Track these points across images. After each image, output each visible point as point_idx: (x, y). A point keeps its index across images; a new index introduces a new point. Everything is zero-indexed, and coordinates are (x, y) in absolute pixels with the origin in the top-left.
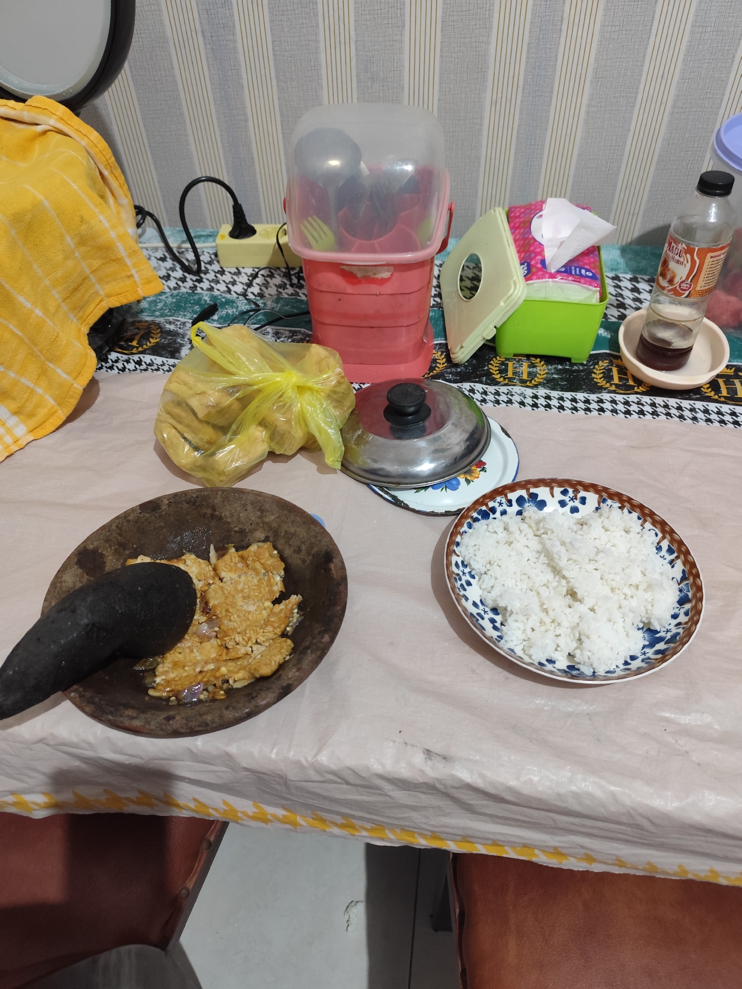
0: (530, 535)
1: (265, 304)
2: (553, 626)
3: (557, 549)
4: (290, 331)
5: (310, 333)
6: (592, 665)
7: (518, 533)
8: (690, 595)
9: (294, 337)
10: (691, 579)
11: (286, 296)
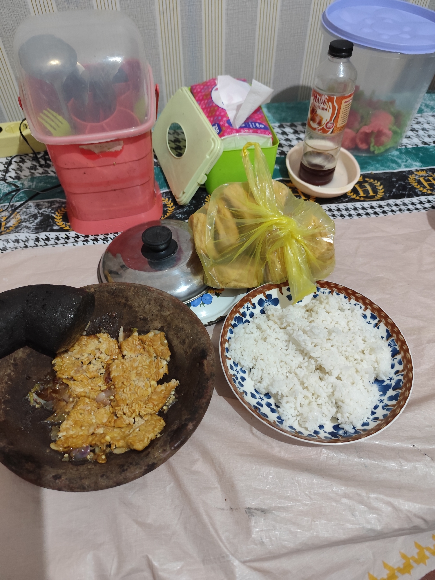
0: (278, 329)
1: (22, 184)
2: (314, 398)
3: (302, 338)
4: (48, 202)
5: (64, 200)
6: (351, 423)
7: (268, 330)
8: (397, 347)
9: (53, 206)
10: (395, 336)
11: (38, 175)
